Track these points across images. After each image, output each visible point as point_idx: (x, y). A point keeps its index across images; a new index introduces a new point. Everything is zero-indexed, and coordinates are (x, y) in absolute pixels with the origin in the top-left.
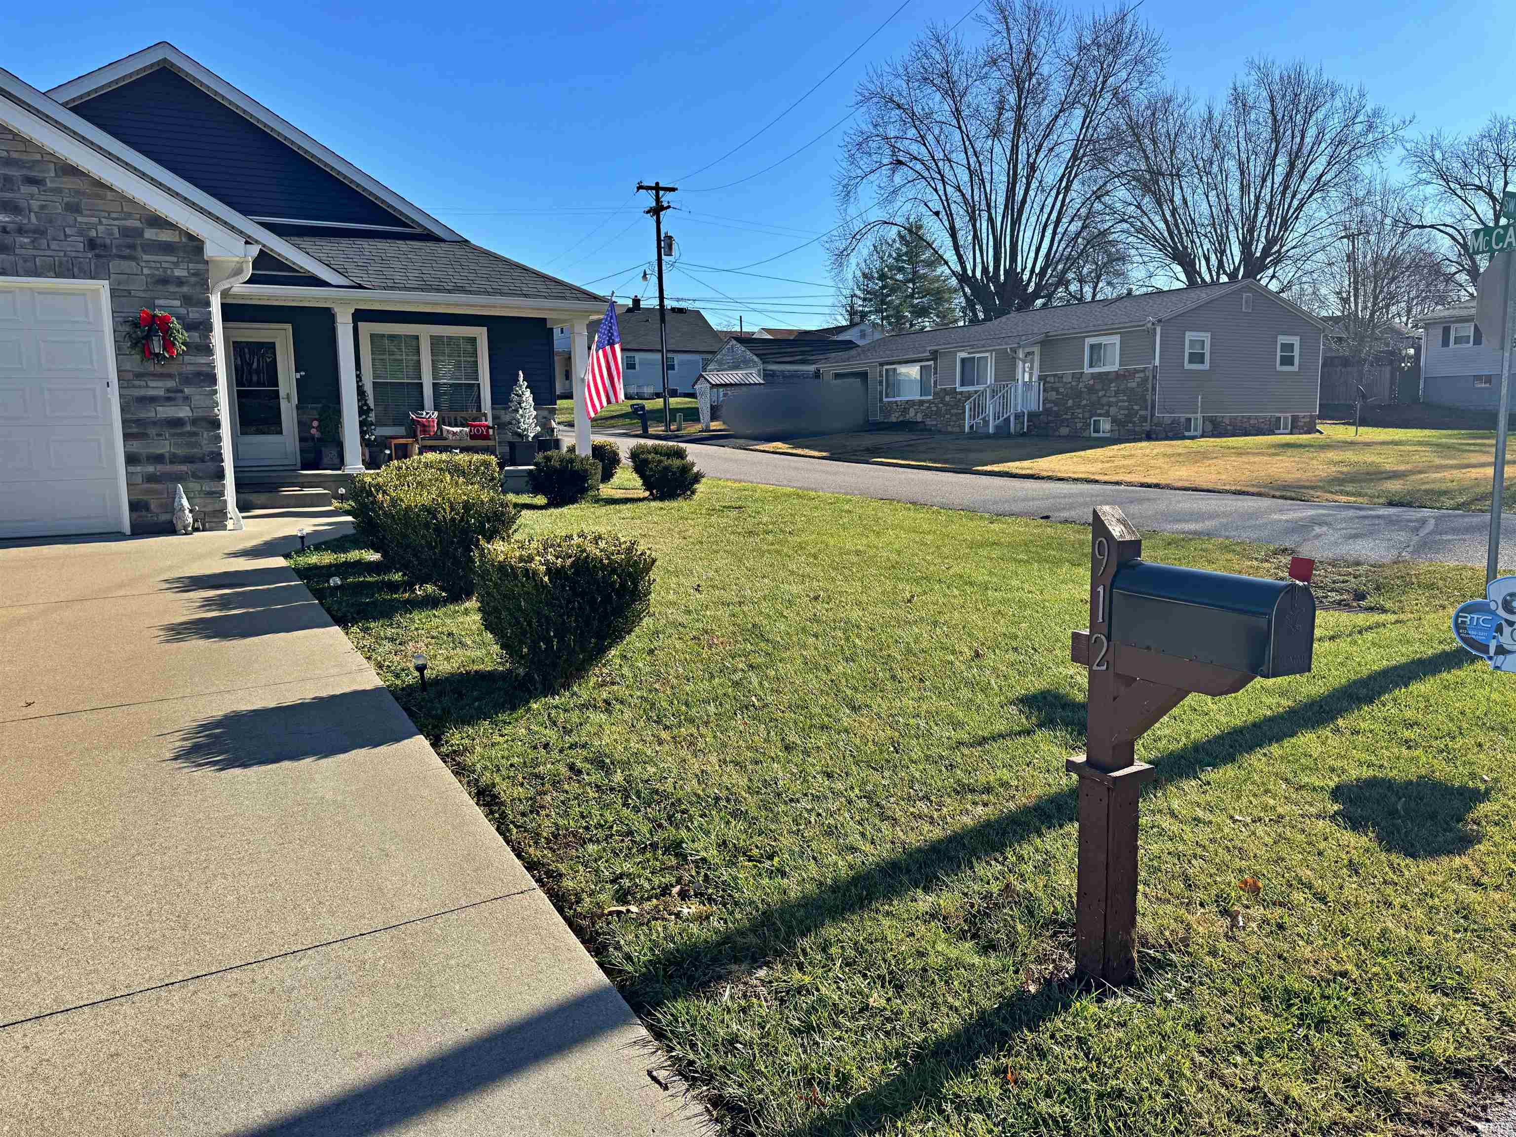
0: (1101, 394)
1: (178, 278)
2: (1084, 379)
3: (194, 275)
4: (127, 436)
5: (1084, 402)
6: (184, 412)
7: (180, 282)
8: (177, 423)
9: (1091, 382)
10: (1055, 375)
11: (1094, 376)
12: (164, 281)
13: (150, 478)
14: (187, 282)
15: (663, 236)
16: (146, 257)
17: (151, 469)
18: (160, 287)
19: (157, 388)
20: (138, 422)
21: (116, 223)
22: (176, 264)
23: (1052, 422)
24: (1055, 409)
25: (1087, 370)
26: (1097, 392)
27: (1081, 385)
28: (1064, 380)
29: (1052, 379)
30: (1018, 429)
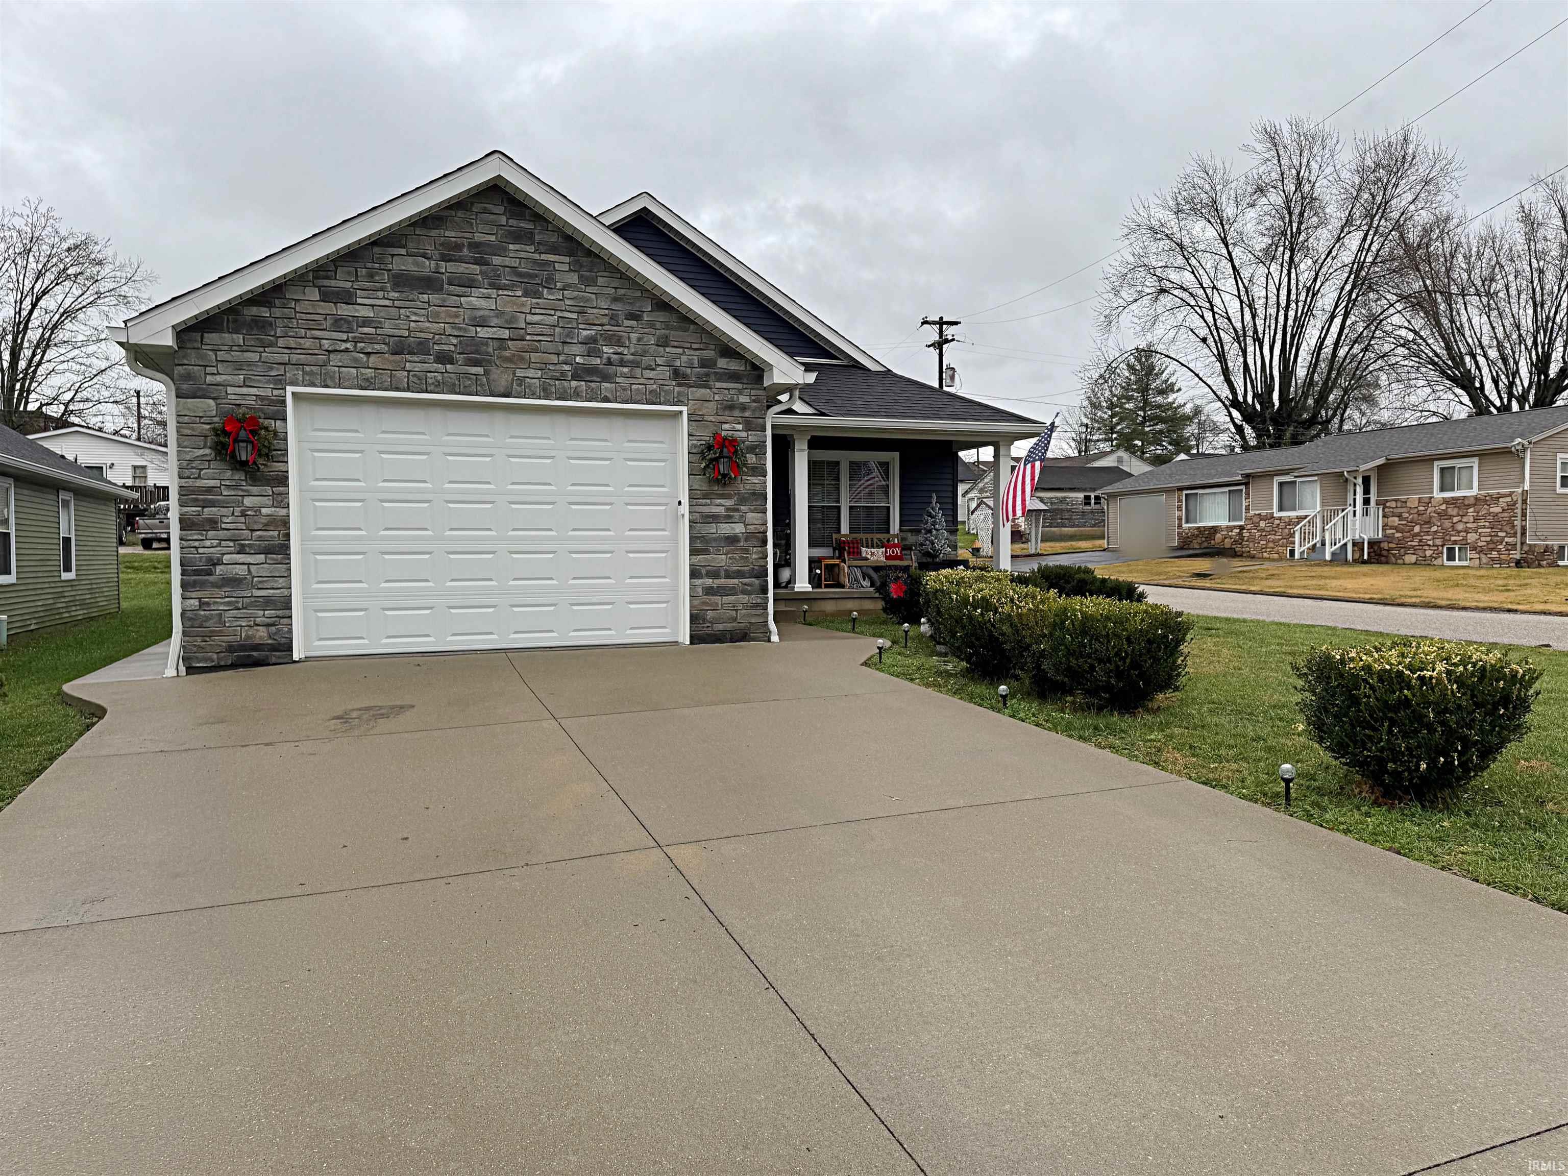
0: (1455, 519)
1: (742, 404)
2: (1433, 502)
3: (754, 401)
4: (693, 552)
5: (1434, 529)
6: (739, 529)
7: (744, 408)
8: (732, 540)
9: (1444, 507)
10: (1396, 501)
11: (1446, 501)
12: (731, 407)
13: (709, 591)
14: (749, 408)
15: (945, 367)
16: (718, 385)
17: (709, 582)
18: (727, 413)
19: (718, 507)
20: (703, 538)
21: (697, 353)
22: (740, 391)
23: (1393, 549)
24: (1398, 535)
25: (1437, 495)
26: (1451, 517)
27: (1429, 510)
28: (1408, 504)
29: (1393, 504)
30: (1357, 556)
